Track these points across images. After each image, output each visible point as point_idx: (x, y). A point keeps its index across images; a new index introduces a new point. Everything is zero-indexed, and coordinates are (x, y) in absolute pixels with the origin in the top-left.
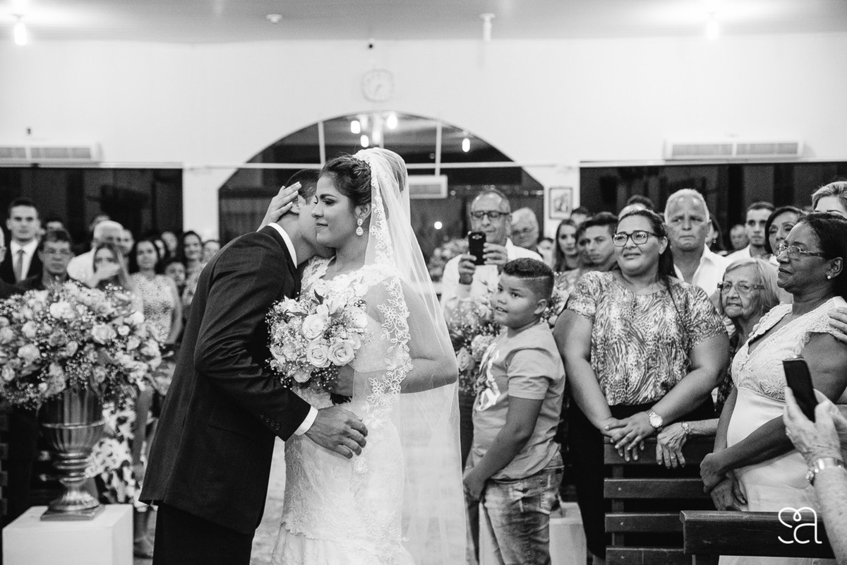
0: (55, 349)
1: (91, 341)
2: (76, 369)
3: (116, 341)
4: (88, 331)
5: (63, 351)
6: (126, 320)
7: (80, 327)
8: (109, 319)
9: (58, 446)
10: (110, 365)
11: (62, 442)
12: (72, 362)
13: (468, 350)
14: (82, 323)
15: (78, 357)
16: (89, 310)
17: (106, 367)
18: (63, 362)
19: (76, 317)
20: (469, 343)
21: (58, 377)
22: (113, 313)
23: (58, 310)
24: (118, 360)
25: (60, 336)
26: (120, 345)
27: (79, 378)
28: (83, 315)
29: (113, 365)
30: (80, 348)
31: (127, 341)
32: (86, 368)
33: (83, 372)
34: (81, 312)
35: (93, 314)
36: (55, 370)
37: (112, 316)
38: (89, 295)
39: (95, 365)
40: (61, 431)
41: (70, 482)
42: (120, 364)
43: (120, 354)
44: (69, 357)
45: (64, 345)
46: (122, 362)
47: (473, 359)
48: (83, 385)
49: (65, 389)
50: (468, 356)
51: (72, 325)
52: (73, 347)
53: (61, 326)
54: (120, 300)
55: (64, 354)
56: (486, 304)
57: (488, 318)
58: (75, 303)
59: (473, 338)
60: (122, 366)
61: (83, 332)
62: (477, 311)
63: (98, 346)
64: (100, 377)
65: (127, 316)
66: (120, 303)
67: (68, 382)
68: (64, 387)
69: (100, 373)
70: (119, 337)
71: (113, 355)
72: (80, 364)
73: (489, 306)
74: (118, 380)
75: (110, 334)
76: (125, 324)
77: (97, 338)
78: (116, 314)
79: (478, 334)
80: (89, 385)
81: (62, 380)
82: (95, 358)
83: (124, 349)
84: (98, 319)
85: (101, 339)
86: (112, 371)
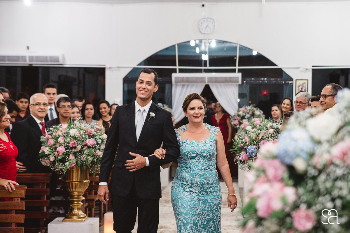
0: (72, 148)
1: (86, 145)
2: (80, 157)
3: (97, 145)
4: (85, 141)
5: (75, 149)
6: (100, 137)
7: (82, 139)
8: (93, 136)
9: (70, 190)
10: (94, 156)
11: (72, 188)
12: (78, 154)
13: (245, 152)
14: (83, 138)
15: (81, 152)
16: (85, 133)
17: (92, 157)
18: (75, 154)
19: (80, 135)
20: (246, 149)
21: (73, 160)
22: (95, 134)
23: (73, 132)
24: (97, 154)
25: (74, 143)
26: (98, 147)
27: (81, 161)
28: (83, 135)
29: (95, 156)
30: (82, 148)
31: (101, 146)
32: (84, 156)
33: (83, 158)
34: (82, 133)
35: (87, 134)
36: (72, 157)
37: (95, 135)
38: (85, 126)
39: (88, 155)
40: (72, 183)
41: (75, 206)
42: (98, 156)
43: (98, 151)
44: (78, 152)
45: (76, 147)
46: (99, 154)
47: (247, 155)
48: (83, 163)
49: (75, 165)
50: (245, 154)
51: (78, 138)
52: (79, 147)
53: (74, 139)
54: (97, 129)
55: (76, 150)
56: (253, 133)
57: (254, 138)
58: (80, 129)
59: (248, 147)
60: (99, 156)
61: (83, 141)
62: (250, 136)
63: (89, 147)
64: (90, 160)
65: (101, 136)
66: (97, 130)
67: (76, 162)
68: (75, 164)
69: (90, 158)
70: (98, 144)
71: (95, 151)
72: (82, 155)
73: (255, 134)
74: (97, 162)
75: (94, 143)
76: (100, 139)
77: (89, 144)
78: (96, 134)
79: (250, 145)
80: (85, 163)
81: (75, 161)
82: (88, 152)
83: (99, 149)
84: (89, 136)
85: (91, 145)
86: (95, 158)
